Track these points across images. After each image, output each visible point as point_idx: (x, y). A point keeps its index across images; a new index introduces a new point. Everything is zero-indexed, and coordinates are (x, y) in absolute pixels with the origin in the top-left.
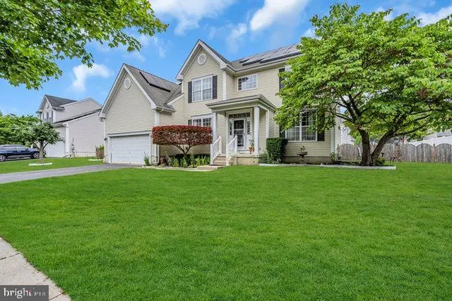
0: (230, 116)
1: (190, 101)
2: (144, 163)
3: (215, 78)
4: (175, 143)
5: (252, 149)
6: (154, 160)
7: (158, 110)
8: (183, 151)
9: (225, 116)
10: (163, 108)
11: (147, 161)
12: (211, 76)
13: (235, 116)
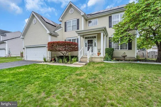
0: (86, 38)
1: (65, 31)
2: (43, 60)
3: (78, 20)
4: (59, 51)
5: (99, 54)
6: (48, 59)
7: (50, 34)
8: (63, 54)
9: (83, 38)
10: (53, 33)
11: (45, 59)
12: (76, 19)
13: (88, 38)
